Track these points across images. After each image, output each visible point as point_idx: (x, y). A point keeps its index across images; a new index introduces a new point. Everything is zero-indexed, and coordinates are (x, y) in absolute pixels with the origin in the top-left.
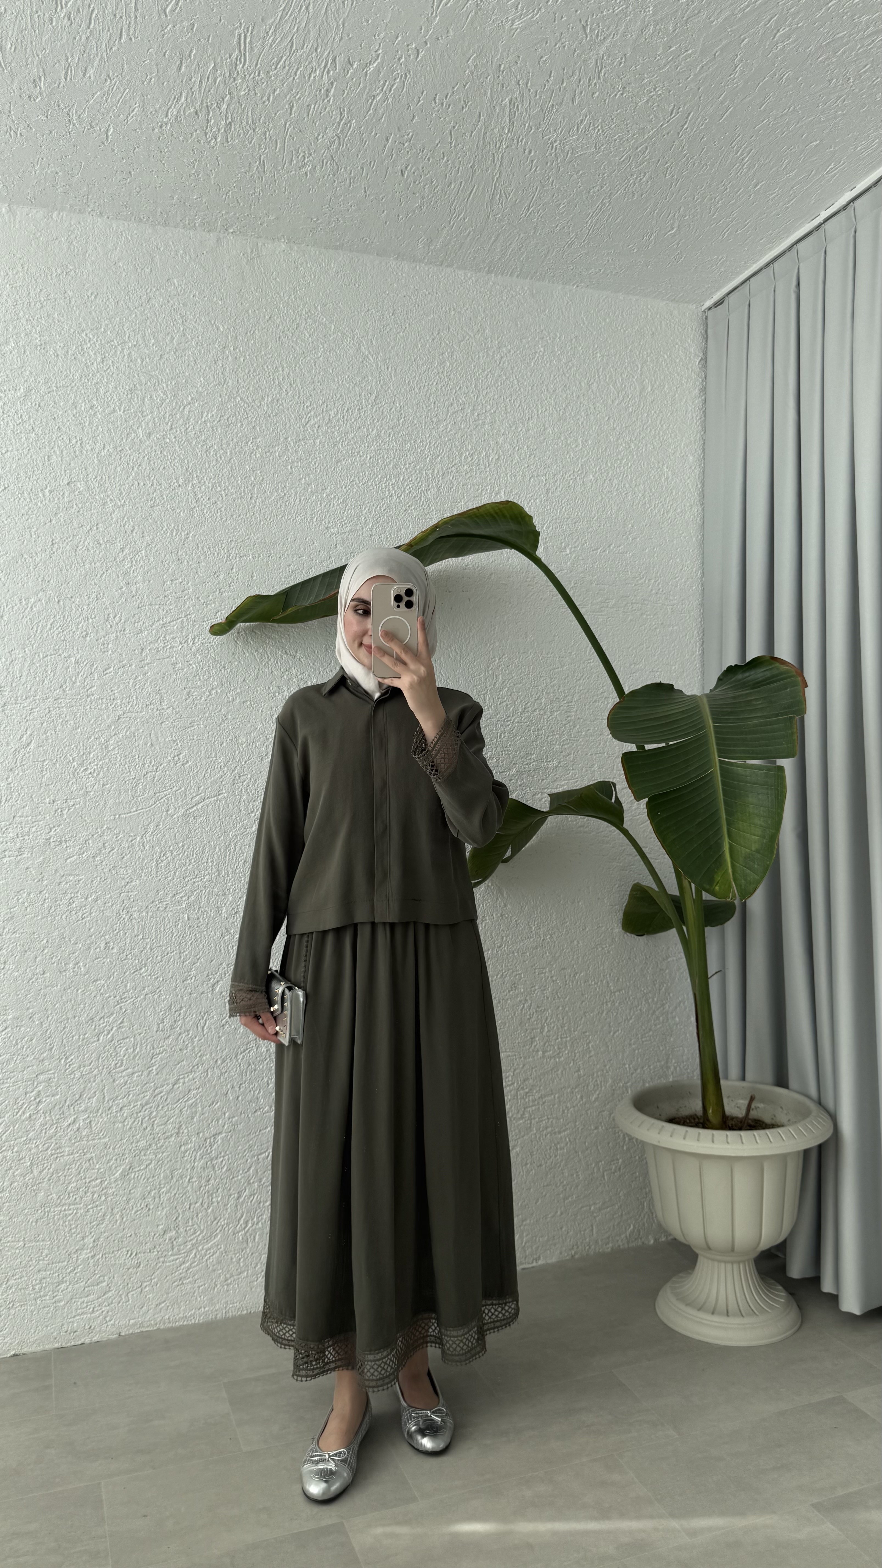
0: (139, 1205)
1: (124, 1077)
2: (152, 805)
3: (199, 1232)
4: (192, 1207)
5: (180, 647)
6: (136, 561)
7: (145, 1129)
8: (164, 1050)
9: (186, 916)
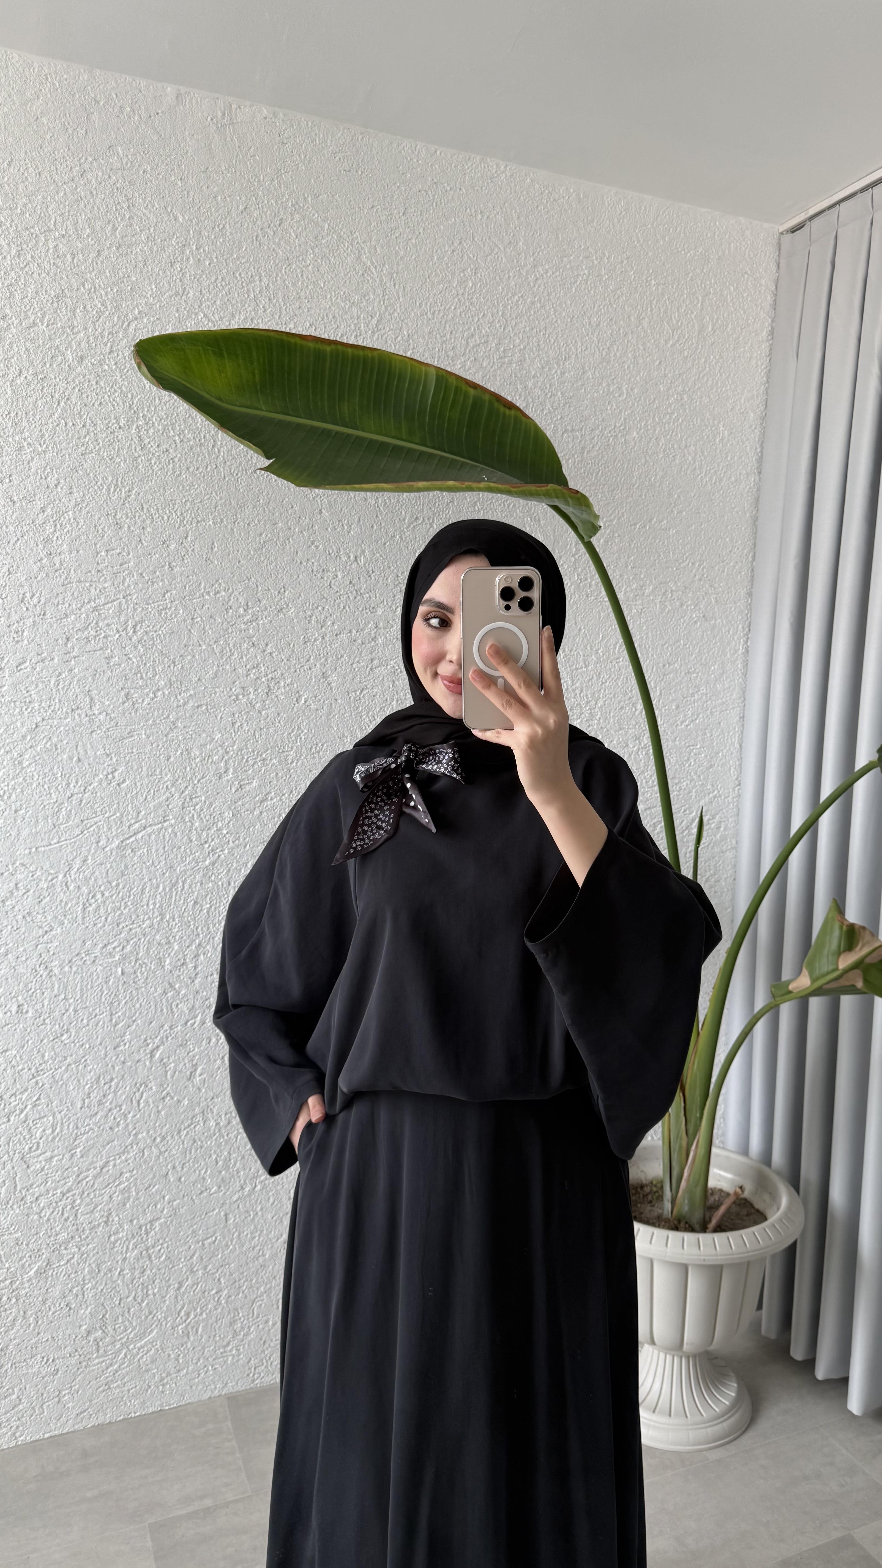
0: (57, 1305)
1: (40, 1162)
2: (78, 835)
3: (130, 1329)
4: (122, 1302)
5: (117, 636)
6: (61, 525)
7: (66, 1220)
8: (91, 1129)
9: (119, 970)
